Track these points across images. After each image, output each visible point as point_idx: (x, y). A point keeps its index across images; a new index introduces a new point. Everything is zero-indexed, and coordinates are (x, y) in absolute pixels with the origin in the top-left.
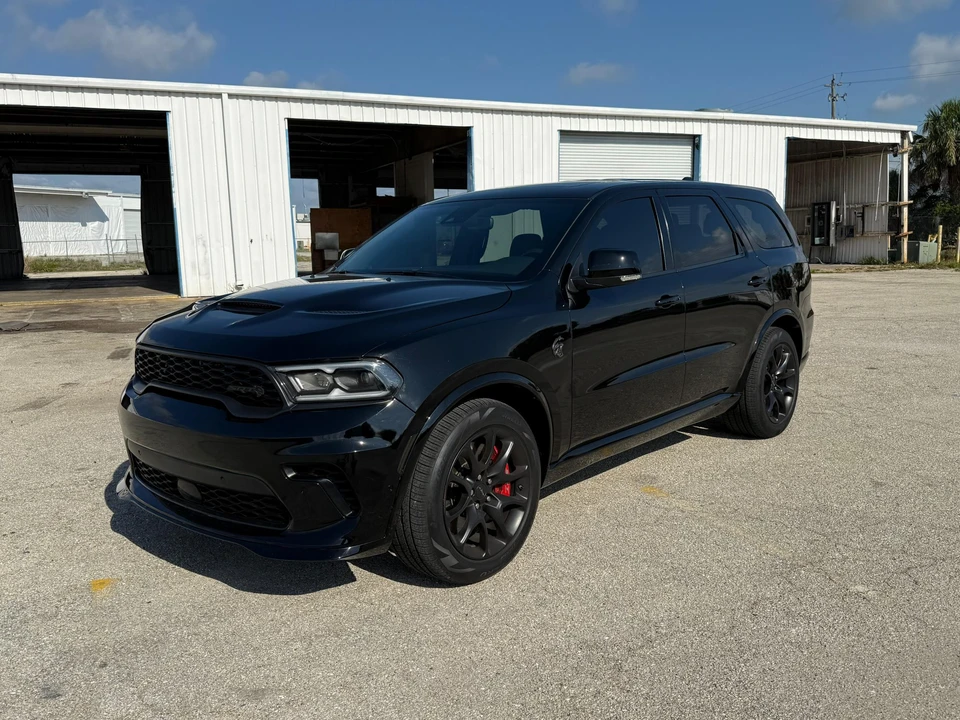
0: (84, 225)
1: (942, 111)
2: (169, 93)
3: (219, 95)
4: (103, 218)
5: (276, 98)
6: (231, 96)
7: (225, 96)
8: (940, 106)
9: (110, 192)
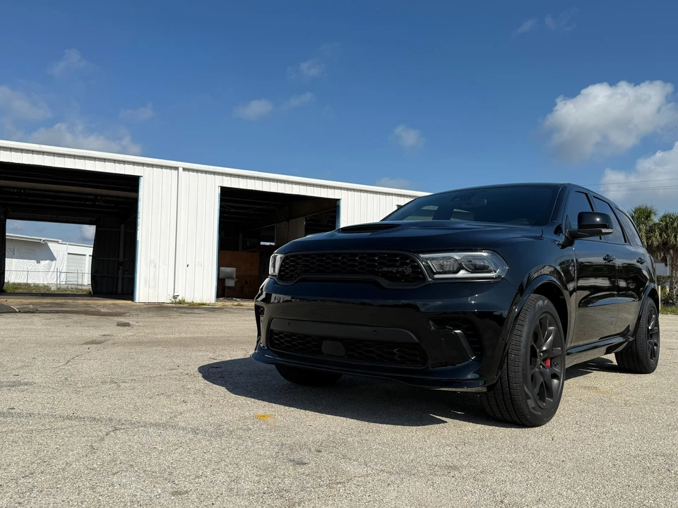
0: (38, 262)
1: (635, 213)
2: (143, 164)
3: (177, 168)
4: (52, 258)
5: (214, 173)
6: (185, 169)
7: (181, 169)
8: (633, 210)
9: (60, 241)
